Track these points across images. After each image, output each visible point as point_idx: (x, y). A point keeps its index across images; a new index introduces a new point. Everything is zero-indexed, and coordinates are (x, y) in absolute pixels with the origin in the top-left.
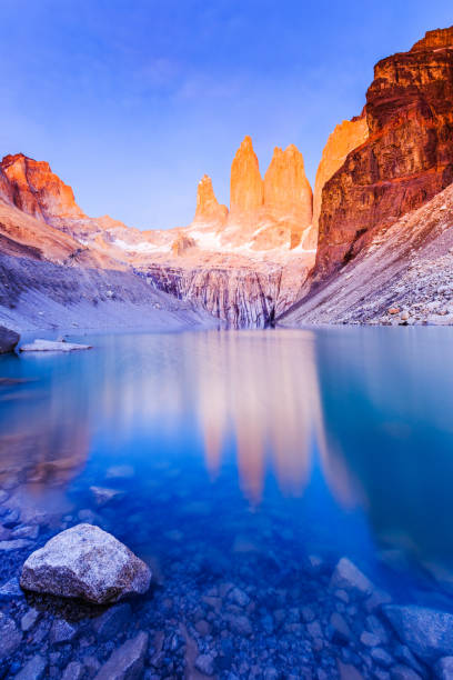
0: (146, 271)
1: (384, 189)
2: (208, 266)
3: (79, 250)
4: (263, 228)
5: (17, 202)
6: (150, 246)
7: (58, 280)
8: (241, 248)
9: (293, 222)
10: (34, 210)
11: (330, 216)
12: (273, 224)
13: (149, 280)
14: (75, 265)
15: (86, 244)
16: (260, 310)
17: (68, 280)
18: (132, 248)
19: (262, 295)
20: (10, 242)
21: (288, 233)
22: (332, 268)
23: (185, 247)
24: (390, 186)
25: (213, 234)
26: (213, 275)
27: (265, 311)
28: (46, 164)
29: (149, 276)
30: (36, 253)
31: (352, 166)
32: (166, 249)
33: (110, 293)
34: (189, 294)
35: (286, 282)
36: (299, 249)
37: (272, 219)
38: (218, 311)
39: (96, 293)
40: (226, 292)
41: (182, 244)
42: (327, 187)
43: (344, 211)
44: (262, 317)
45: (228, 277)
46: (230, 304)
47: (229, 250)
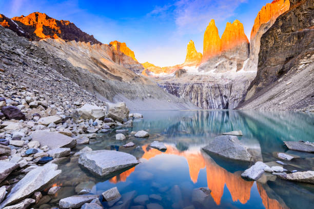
0: (164, 85)
1: (305, 33)
2: (193, 82)
3: (136, 77)
4: (221, 62)
5: (114, 59)
6: (165, 74)
7: (129, 90)
8: (209, 72)
9: (238, 58)
10: (119, 62)
11: (267, 52)
12: (226, 59)
13: (165, 89)
14: (134, 83)
15: (138, 74)
16: (220, 103)
17: (132, 89)
18: (157, 75)
19: (221, 95)
20: (111, 75)
21: (235, 63)
22: (270, 80)
23: (181, 73)
24: (309, 31)
25: (195, 66)
26: (195, 86)
27: (223, 103)
28: (124, 43)
29: (165, 87)
30: (120, 79)
31: (281, 23)
32: (172, 75)
33: (149, 95)
34: (183, 95)
35: (235, 88)
36: (242, 71)
37: (226, 57)
38: (198, 103)
39: (143, 95)
40: (202, 94)
41: (180, 72)
42: (264, 36)
43: (277, 48)
44: (221, 106)
45: (202, 87)
46: (204, 100)
47: (203, 74)
